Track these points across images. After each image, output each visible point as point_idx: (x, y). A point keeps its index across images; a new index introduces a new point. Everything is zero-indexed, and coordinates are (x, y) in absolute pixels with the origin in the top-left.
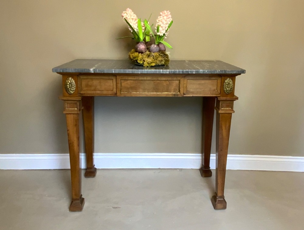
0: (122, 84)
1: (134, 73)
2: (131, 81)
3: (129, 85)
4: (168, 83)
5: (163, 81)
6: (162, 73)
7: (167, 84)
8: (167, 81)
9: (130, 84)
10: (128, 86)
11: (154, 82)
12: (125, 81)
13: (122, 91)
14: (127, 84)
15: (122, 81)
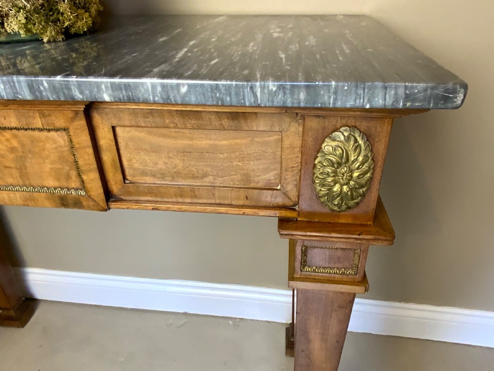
4: (15, 143)
7: (12, 150)
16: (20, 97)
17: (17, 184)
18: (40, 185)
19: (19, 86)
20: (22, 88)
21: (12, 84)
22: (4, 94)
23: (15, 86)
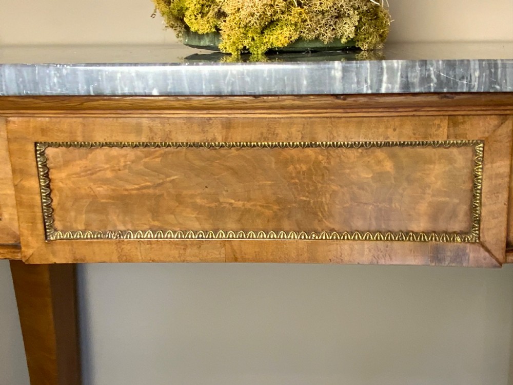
0: (54, 175)
1: (108, 92)
2: (115, 151)
3: (105, 181)
4: (388, 166)
5: (353, 154)
6: (338, 89)
7: (380, 177)
8: (380, 154)
9: (109, 174)
10: (101, 190)
11: (286, 163)
12: (76, 152)
13: (58, 224)
14: (90, 172)
15: (50, 151)
16: (498, 87)
17: (367, 229)
18: (404, 229)
19: (502, 73)
20: (505, 75)
21: (493, 70)
22: (476, 84)
23: (496, 73)
